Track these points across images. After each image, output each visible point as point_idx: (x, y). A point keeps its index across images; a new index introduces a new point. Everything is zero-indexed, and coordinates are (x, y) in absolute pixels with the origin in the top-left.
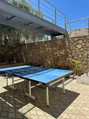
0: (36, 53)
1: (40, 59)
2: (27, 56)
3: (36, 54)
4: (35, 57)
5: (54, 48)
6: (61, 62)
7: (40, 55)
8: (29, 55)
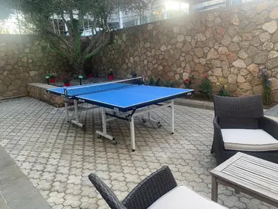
0: (151, 52)
1: (161, 68)
2: (127, 61)
3: (149, 54)
4: (146, 62)
5: (197, 35)
6: (218, 72)
7: (161, 57)
8: (131, 58)
